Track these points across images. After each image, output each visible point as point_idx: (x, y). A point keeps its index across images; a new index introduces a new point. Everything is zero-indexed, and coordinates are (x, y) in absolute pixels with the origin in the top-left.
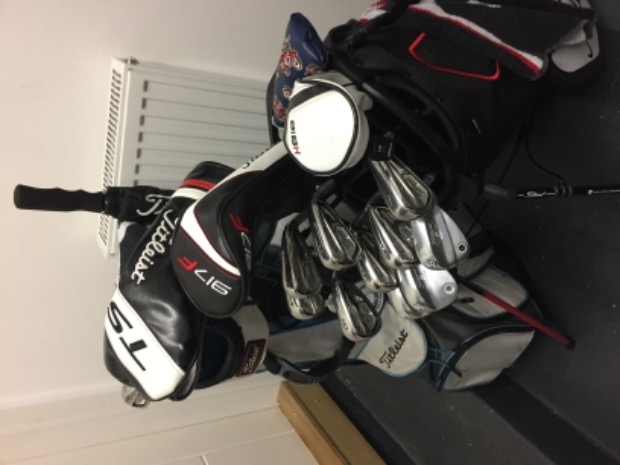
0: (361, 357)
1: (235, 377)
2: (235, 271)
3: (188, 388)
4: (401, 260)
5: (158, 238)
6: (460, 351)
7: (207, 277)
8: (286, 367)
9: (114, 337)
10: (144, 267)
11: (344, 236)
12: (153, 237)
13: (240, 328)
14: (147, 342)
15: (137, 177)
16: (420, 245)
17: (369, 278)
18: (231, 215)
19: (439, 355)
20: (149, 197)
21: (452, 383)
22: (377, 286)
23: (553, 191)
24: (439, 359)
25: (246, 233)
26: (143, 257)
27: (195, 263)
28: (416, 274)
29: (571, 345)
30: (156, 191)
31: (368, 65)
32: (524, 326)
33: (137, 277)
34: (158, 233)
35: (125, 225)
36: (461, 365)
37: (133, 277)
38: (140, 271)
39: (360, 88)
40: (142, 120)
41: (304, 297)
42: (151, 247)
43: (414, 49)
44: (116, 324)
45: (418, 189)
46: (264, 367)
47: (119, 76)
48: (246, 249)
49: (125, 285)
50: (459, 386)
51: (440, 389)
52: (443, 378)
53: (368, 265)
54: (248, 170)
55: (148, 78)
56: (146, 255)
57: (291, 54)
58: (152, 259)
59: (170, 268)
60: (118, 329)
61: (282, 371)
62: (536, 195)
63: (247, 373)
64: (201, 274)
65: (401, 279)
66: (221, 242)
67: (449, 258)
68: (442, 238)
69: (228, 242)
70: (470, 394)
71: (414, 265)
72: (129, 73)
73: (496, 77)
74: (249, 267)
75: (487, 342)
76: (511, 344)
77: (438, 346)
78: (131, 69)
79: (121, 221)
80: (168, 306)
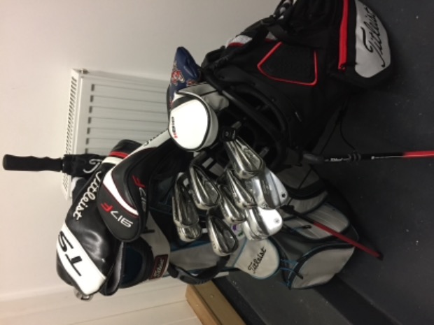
0: (236, 266)
1: (148, 280)
2: (135, 212)
3: (115, 288)
4: (246, 204)
5: (91, 190)
6: (301, 261)
7: (118, 216)
8: (182, 273)
9: (62, 254)
10: (82, 209)
11: (210, 189)
12: (88, 189)
13: (150, 248)
14: (82, 257)
15: (87, 146)
16: (257, 194)
17: (227, 215)
18: (134, 177)
19: (288, 264)
20: (91, 161)
21: (297, 283)
22: (233, 221)
23: (348, 157)
24: (288, 267)
25: (143, 188)
26: (81, 202)
27: (111, 207)
28: (256, 213)
29: (381, 257)
30: (97, 157)
31: (227, 79)
32: (345, 244)
33: (76, 215)
34: (92, 186)
35: (76, 179)
36: (303, 271)
37: (74, 215)
38: (79, 211)
39: (221, 94)
40: (91, 109)
41: (187, 227)
42: (87, 196)
43: (261, 66)
44: (63, 245)
45: (254, 158)
46: (168, 273)
47: (76, 81)
48: (142, 198)
49: (70, 220)
50: (303, 286)
51: (290, 288)
52: (291, 280)
53: (226, 207)
54: (148, 146)
55: (94, 82)
56: (83, 201)
57: (177, 72)
58: (86, 203)
59: (97, 210)
60: (65, 249)
61: (179, 276)
62: (336, 160)
63: (157, 277)
64: (115, 214)
65: (247, 215)
66: (127, 194)
67: (276, 202)
68: (271, 189)
69: (131, 195)
70: (312, 291)
71: (254, 207)
72: (82, 80)
73: (314, 83)
74: (145, 210)
75: (320, 255)
76: (338, 258)
77: (287, 259)
78: (83, 77)
79: (73, 177)
80: (96, 234)
